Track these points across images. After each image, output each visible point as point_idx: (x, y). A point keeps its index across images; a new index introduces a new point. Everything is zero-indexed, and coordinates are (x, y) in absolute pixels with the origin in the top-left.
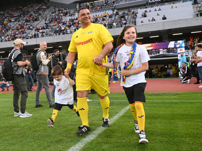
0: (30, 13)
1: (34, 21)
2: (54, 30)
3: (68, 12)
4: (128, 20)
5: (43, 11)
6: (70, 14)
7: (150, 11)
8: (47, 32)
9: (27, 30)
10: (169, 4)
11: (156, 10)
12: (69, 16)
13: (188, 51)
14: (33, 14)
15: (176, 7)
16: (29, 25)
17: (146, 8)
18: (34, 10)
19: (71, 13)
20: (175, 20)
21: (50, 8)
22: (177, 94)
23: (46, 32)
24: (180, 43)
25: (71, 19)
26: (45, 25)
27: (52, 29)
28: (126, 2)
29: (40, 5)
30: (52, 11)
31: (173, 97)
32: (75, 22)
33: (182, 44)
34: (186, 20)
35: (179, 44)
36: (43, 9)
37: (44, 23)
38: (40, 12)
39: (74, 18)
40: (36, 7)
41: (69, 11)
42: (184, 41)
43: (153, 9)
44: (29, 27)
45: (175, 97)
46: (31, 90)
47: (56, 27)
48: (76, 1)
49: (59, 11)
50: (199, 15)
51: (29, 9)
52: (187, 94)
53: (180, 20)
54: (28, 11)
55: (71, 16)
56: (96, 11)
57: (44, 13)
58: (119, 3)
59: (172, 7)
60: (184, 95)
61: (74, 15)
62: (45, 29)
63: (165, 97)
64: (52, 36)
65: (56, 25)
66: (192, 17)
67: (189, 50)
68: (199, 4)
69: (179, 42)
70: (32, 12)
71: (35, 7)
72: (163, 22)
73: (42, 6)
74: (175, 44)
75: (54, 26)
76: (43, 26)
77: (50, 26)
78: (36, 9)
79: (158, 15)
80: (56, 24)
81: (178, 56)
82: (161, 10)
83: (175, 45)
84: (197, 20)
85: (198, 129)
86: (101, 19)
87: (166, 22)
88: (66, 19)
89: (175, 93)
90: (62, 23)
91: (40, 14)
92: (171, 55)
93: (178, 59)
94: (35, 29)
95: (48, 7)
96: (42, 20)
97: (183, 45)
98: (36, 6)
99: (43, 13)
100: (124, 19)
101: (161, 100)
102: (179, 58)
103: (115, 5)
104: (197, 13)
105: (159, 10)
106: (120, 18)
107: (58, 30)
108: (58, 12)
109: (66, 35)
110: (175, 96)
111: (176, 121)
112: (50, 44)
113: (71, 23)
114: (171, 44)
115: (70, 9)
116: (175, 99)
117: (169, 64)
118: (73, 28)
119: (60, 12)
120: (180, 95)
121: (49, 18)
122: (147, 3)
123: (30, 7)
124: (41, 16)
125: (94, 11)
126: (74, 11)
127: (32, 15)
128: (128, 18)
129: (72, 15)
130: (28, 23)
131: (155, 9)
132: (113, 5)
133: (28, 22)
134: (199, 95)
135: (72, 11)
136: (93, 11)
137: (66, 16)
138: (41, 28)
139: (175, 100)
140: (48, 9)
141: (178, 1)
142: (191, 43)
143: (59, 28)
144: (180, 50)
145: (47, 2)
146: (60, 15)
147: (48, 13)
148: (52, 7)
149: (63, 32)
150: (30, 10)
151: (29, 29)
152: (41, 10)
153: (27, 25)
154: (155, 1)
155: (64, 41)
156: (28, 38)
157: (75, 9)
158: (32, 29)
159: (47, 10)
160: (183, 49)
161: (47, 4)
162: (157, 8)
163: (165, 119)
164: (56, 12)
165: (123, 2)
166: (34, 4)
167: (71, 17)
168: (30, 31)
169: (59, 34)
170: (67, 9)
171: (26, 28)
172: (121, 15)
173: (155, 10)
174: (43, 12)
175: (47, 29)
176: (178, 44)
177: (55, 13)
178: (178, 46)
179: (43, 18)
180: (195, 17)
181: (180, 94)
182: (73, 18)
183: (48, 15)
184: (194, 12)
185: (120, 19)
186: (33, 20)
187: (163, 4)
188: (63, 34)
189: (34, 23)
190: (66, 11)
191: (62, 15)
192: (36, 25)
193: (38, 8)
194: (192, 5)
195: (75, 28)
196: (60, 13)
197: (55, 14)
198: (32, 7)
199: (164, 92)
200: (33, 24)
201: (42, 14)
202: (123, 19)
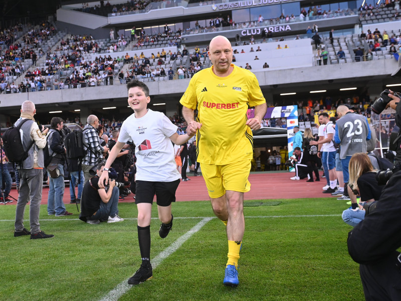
0: (17, 41)
1: (23, 59)
2: (65, 77)
3: (94, 45)
4: (204, 65)
5: (42, 40)
6: (98, 49)
7: (243, 52)
8: (51, 81)
9: (8, 76)
10: (275, 40)
11: (252, 51)
12: (96, 52)
13: (304, 124)
14: (23, 44)
15: (286, 47)
16: (14, 65)
17: (236, 45)
18: (25, 35)
19: (100, 46)
20: (284, 70)
21: (57, 34)
22: (281, 202)
23: (47, 80)
24: (291, 111)
25: (98, 58)
26: (47, 67)
27: (61, 75)
28: (202, 32)
29: (38, 27)
30: (61, 41)
31: (274, 208)
32: (107, 64)
33: (294, 111)
34: (301, 70)
35: (289, 111)
36: (44, 36)
37: (45, 64)
38: (36, 41)
39: (105, 56)
40: (30, 30)
41: (96, 43)
42: (296, 106)
43: (247, 48)
44: (13, 70)
45: (278, 208)
46: (7, 200)
47: (69, 72)
48: (110, 24)
49: (76, 40)
50: (322, 63)
51: (15, 33)
52: (298, 202)
53: (292, 69)
54: (12, 37)
55: (99, 52)
56: (146, 46)
57: (46, 43)
58: (189, 34)
59: (279, 46)
60: (293, 205)
61: (105, 50)
62: (47, 74)
63: (262, 208)
64: (61, 90)
65: (68, 67)
66: (311, 65)
67: (306, 122)
68: (322, 43)
69: (288, 107)
70: (20, 41)
71: (27, 30)
72: (265, 72)
73: (41, 30)
74: (283, 112)
75: (65, 69)
76: (43, 69)
77: (57, 69)
78: (29, 35)
79: (257, 58)
80: (69, 65)
81: (287, 133)
82: (260, 50)
83: (283, 114)
84: (318, 70)
85: (307, 274)
86: (157, 60)
87: (269, 71)
88: (89, 57)
89: (278, 200)
90: (82, 65)
91: (37, 46)
92: (275, 131)
93: (287, 137)
94: (25, 74)
95: (54, 33)
96: (40, 58)
97: (296, 114)
98: (30, 28)
99: (44, 44)
100: (198, 63)
101: (252, 215)
102: (289, 137)
103: (182, 36)
104: (319, 59)
105: (257, 51)
106: (191, 60)
107: (72, 79)
108: (75, 43)
109: (88, 88)
110: (278, 206)
111: (271, 258)
112: (57, 105)
113: (99, 65)
114: (277, 112)
115: (98, 39)
116: (277, 213)
117: (275, 146)
118: (103, 76)
119: (78, 43)
120: (287, 204)
121: (55, 53)
122: (238, 37)
123: (16, 30)
124: (39, 49)
125: (143, 44)
126: (106, 42)
127: (20, 46)
128: (204, 63)
129: (102, 51)
130: (10, 62)
131: (252, 48)
132: (178, 36)
133: (12, 60)
134: (317, 203)
135: (102, 43)
136: (141, 46)
137: (90, 51)
138: (37, 73)
139: (275, 215)
140: (54, 36)
141: (289, 36)
142: (310, 111)
143: (75, 73)
144: (291, 122)
145: (53, 22)
146: (77, 49)
147: (53, 43)
148: (62, 32)
149: (83, 82)
150: (16, 37)
151: (13, 73)
152: (40, 36)
153: (8, 65)
154: (252, 35)
155: (84, 100)
156: (9, 92)
157: (108, 39)
158: (19, 74)
159: (51, 39)
160: (296, 120)
161: (52, 25)
162: (255, 46)
163: (253, 255)
164: (71, 43)
165: (197, 32)
166: (26, 25)
167: (100, 54)
168: (15, 77)
169: (75, 87)
170: (91, 39)
171: (7, 72)
172: (193, 56)
173: (250, 50)
174: (43, 42)
175: (51, 74)
176: (287, 112)
177: (68, 44)
178: (287, 115)
179: (44, 54)
180: (315, 65)
181: (287, 202)
182: (103, 56)
183: (55, 48)
184: (315, 57)
185: (190, 62)
186: (22, 56)
187: (264, 41)
188: (81, 87)
189: (24, 61)
190: (89, 42)
191: (81, 49)
192: (27, 66)
193: (33, 33)
194: (312, 44)
195: (106, 75)
196: (77, 45)
197: (68, 46)
198: (20, 29)
199: (260, 198)
200: (22, 63)
201: (40, 44)
202: (195, 63)
